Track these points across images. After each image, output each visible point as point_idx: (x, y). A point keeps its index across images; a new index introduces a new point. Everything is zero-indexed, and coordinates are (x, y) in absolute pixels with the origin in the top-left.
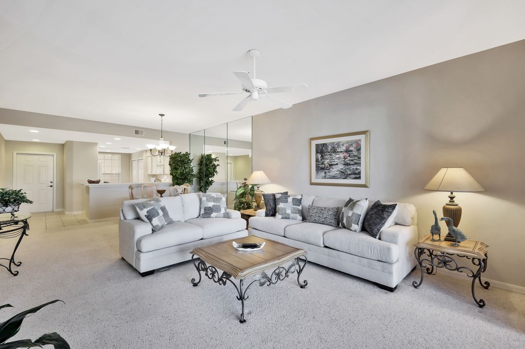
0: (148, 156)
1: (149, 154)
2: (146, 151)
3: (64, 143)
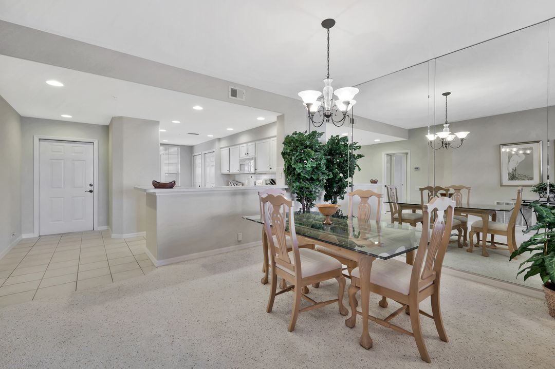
0: (222, 146)
1: (223, 144)
2: (219, 139)
3: (108, 125)
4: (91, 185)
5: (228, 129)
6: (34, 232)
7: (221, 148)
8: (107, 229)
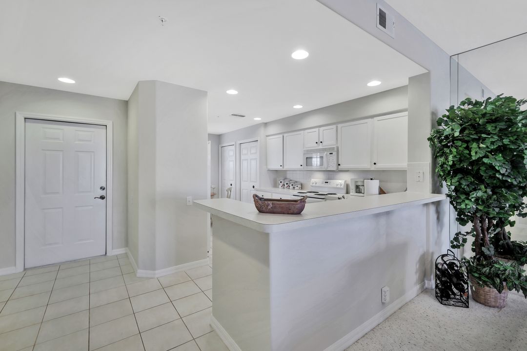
0: (270, 133)
1: (272, 130)
2: (266, 124)
3: (127, 100)
4: (102, 188)
5: (295, 107)
6: (15, 265)
7: (267, 136)
8: (124, 252)
